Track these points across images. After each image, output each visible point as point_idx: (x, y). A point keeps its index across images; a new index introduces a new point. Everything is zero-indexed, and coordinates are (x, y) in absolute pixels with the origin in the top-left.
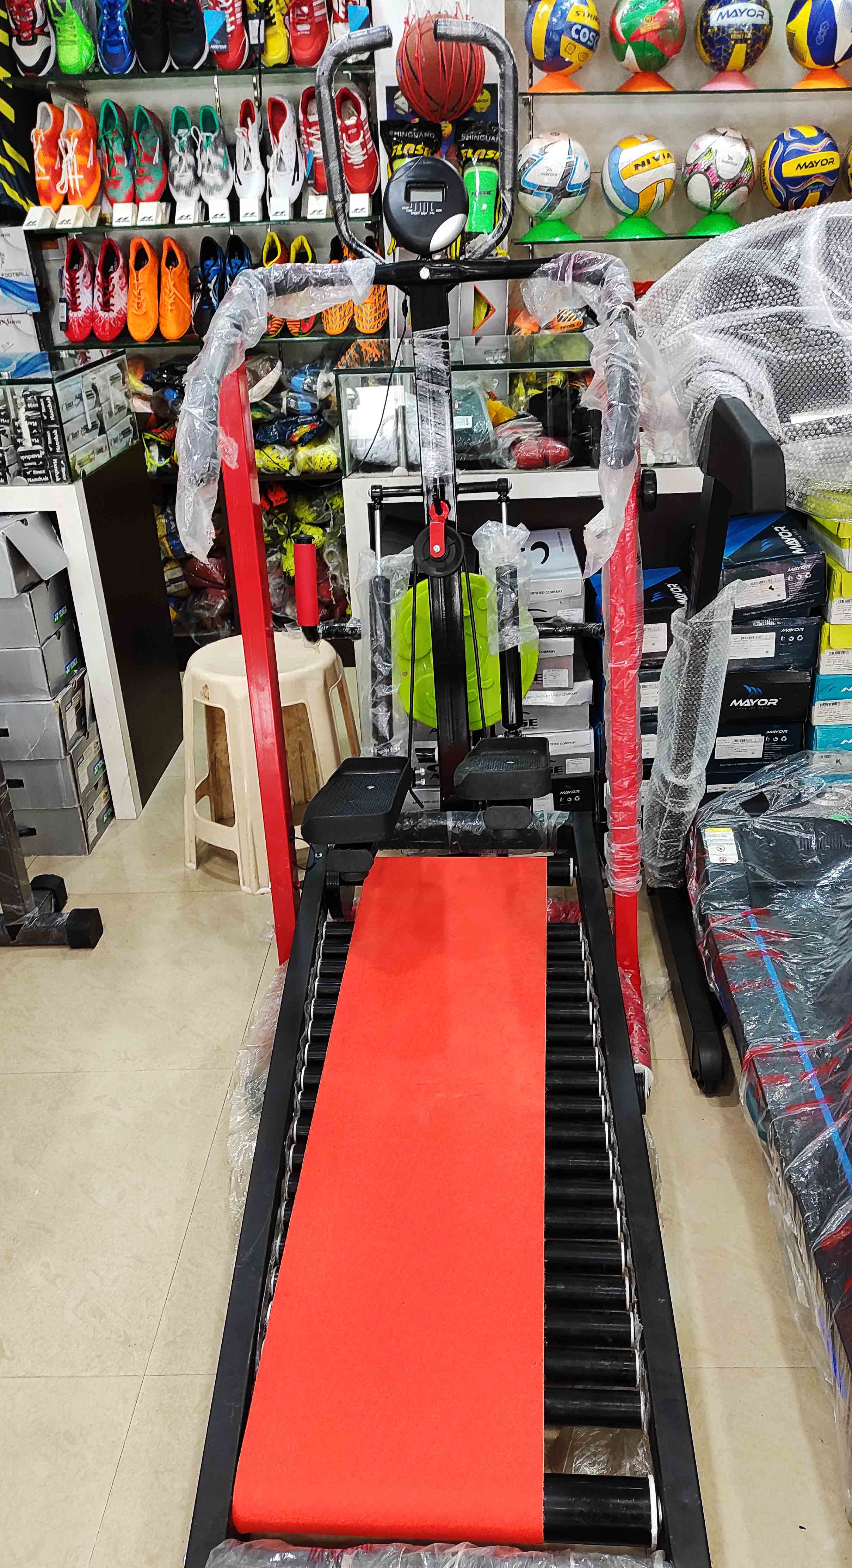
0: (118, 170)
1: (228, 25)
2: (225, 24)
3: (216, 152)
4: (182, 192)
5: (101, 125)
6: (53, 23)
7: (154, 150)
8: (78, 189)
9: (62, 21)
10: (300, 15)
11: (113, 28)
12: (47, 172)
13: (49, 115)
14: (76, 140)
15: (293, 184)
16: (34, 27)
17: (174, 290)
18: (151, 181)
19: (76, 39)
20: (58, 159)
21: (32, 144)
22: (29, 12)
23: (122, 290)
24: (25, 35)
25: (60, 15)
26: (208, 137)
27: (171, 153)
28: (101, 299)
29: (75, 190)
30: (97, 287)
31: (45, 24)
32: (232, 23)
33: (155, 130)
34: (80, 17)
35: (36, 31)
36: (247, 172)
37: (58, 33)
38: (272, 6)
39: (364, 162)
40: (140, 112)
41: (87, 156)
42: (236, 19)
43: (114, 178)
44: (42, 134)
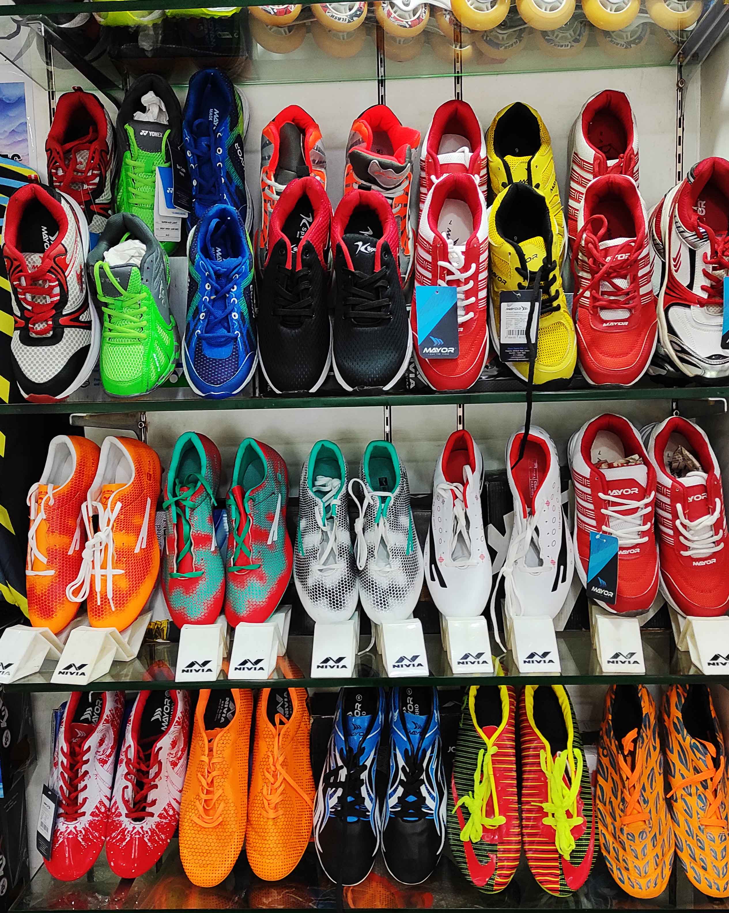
0: (196, 560)
1: (460, 312)
2: (455, 308)
3: (395, 526)
4: (324, 602)
5: (171, 475)
6: (99, 306)
7: (272, 518)
8: (110, 596)
9: (119, 303)
10: (610, 294)
11: (219, 314)
12: (51, 562)
13: (69, 453)
14: (119, 505)
15: (555, 588)
16: (59, 314)
17: (283, 773)
18: (261, 578)
19: (143, 335)
20: (77, 535)
21: (28, 509)
22: (52, 288)
23: (174, 764)
24: (40, 327)
25: (116, 293)
26: (384, 499)
27: (303, 524)
28: (129, 794)
29: (104, 597)
30: (122, 769)
31: (84, 307)
32: (468, 309)
33: (277, 480)
34: (156, 296)
35: (61, 321)
36: (458, 563)
37: (107, 324)
38: (554, 278)
39: (714, 555)
40: (250, 449)
41: (138, 531)
42: (478, 300)
43: (188, 575)
44: (50, 494)
